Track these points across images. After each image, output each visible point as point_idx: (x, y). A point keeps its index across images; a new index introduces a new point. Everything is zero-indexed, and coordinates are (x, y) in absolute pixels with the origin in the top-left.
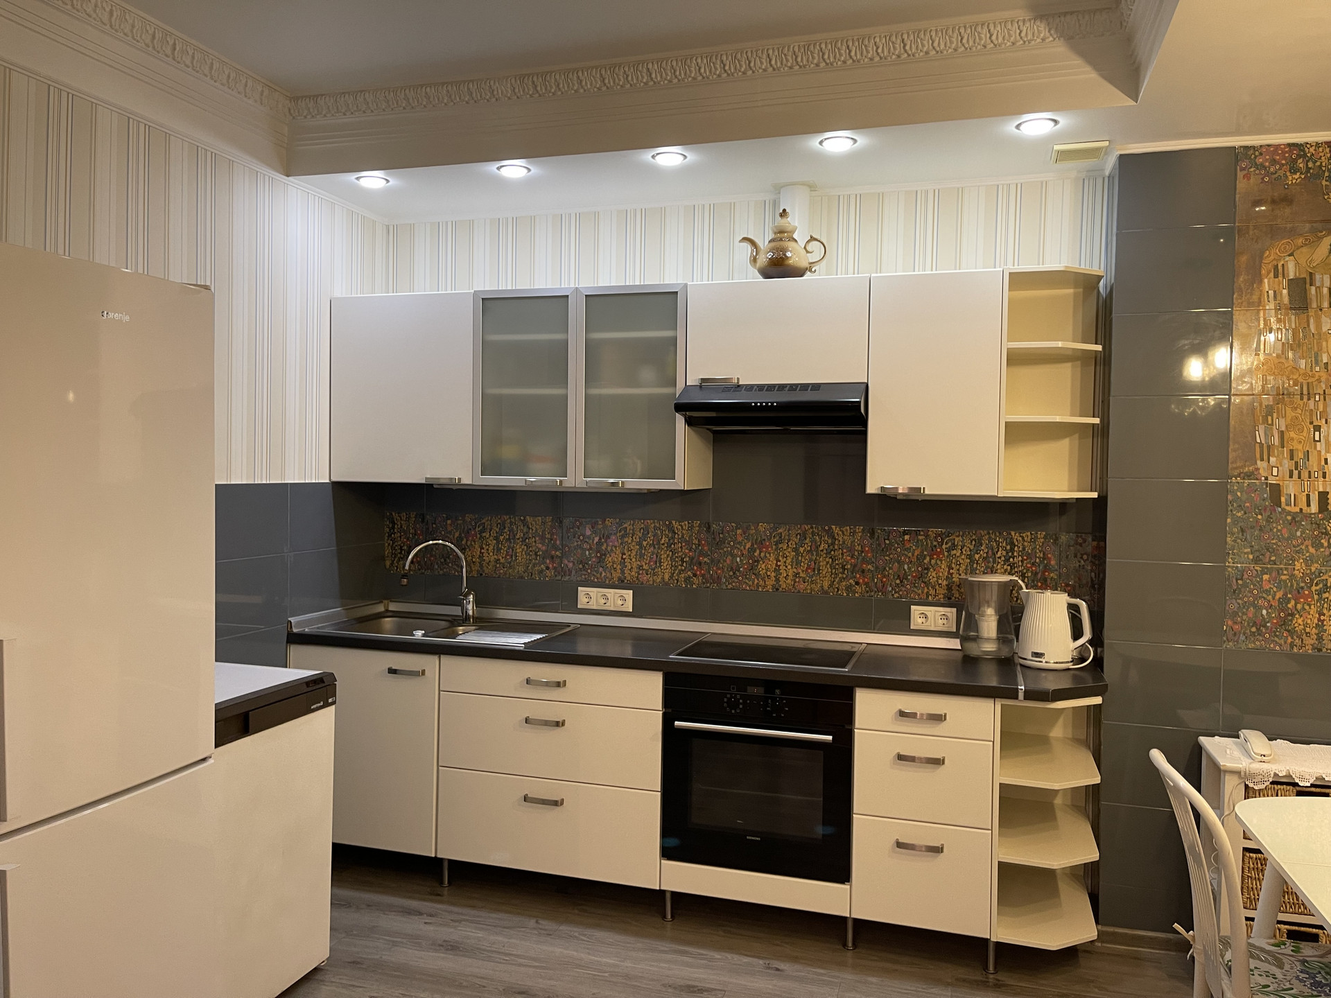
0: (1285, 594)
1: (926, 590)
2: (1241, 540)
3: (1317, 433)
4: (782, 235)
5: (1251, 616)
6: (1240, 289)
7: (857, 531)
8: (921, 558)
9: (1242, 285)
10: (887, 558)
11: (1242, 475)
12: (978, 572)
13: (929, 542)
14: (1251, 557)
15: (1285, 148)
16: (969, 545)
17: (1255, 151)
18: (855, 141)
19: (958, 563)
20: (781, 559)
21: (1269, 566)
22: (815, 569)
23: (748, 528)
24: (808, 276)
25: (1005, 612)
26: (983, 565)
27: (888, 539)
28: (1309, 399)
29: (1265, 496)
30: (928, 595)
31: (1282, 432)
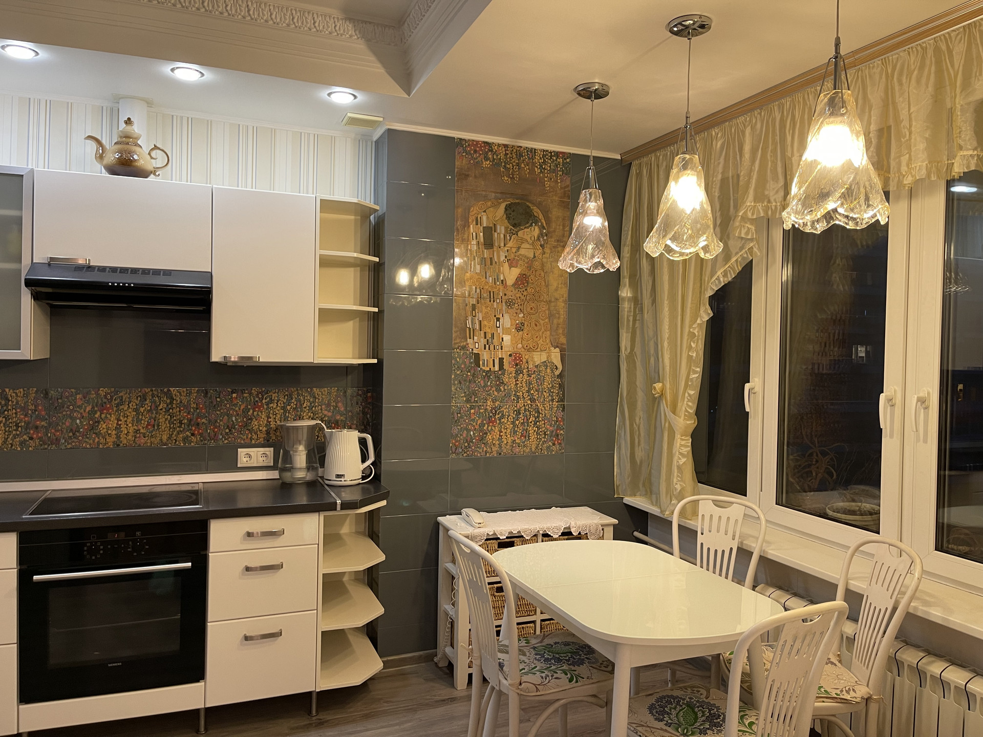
0: (482, 421)
1: (250, 436)
2: (460, 389)
3: (498, 322)
4: (128, 140)
5: (465, 436)
6: (458, 230)
7: (193, 392)
8: (246, 411)
9: (459, 227)
10: (218, 412)
11: (460, 347)
12: (289, 419)
13: (252, 398)
14: (465, 399)
15: (482, 144)
16: (283, 399)
17: (466, 142)
18: (203, 75)
19: (275, 413)
20: (122, 418)
21: (474, 404)
22: (154, 425)
23: (89, 393)
24: (152, 178)
25: (312, 447)
26: (293, 414)
27: (219, 397)
28: (494, 302)
29: (472, 360)
30: (251, 439)
31: (480, 321)
